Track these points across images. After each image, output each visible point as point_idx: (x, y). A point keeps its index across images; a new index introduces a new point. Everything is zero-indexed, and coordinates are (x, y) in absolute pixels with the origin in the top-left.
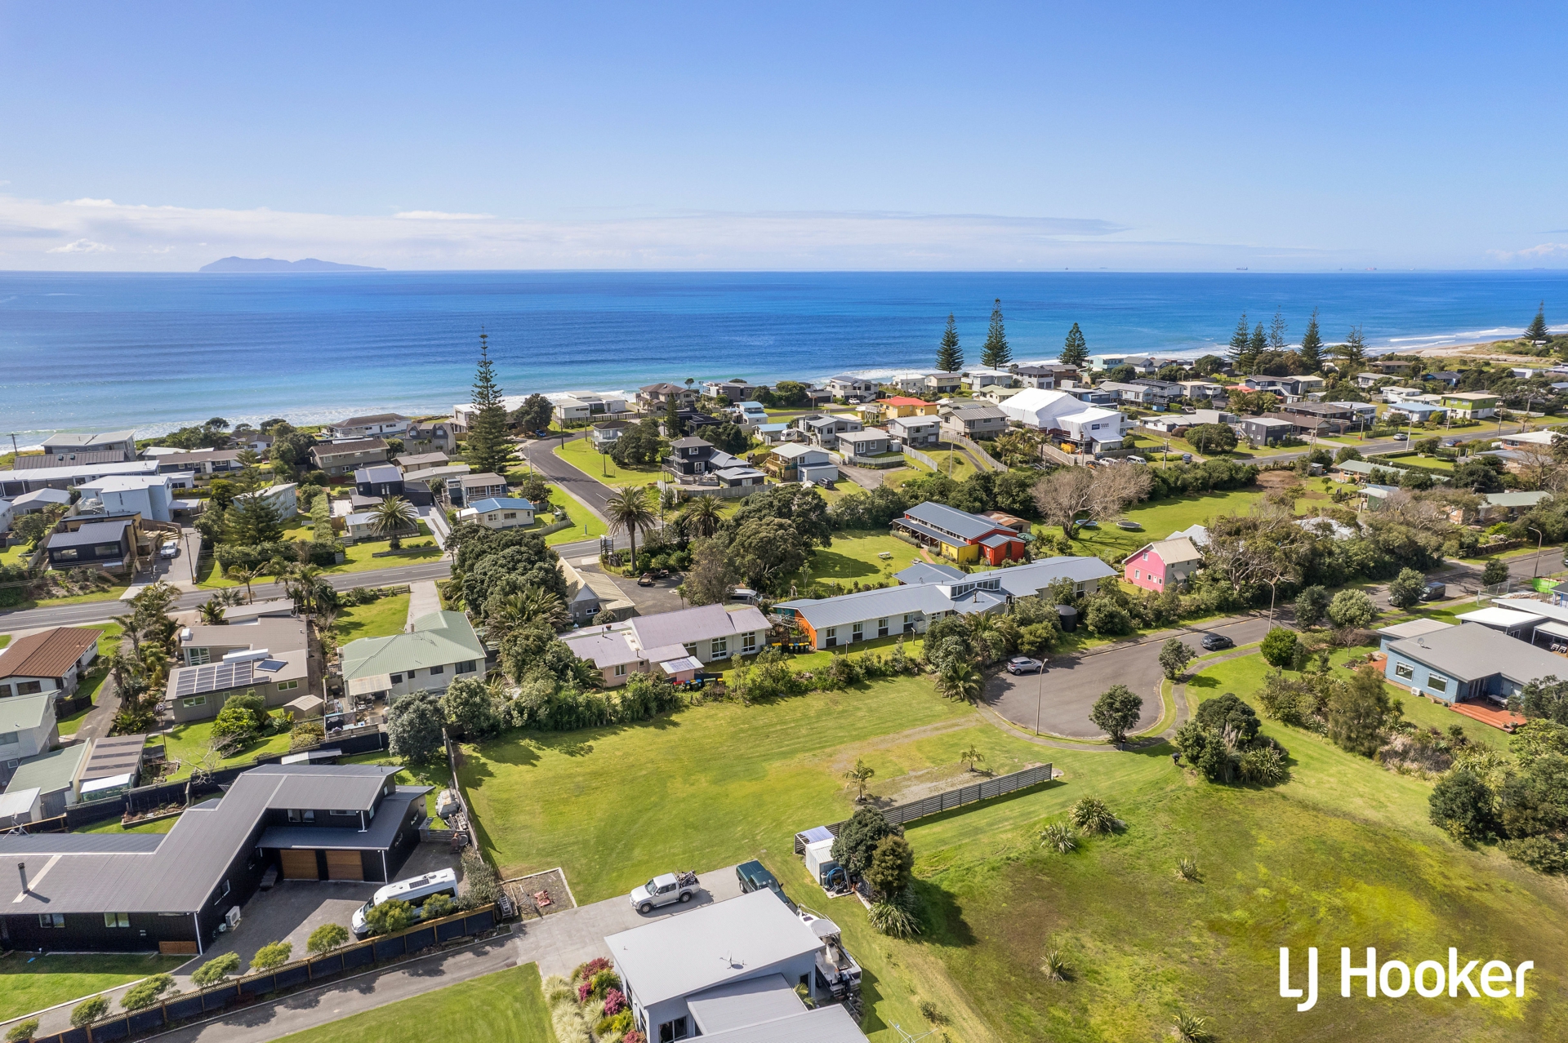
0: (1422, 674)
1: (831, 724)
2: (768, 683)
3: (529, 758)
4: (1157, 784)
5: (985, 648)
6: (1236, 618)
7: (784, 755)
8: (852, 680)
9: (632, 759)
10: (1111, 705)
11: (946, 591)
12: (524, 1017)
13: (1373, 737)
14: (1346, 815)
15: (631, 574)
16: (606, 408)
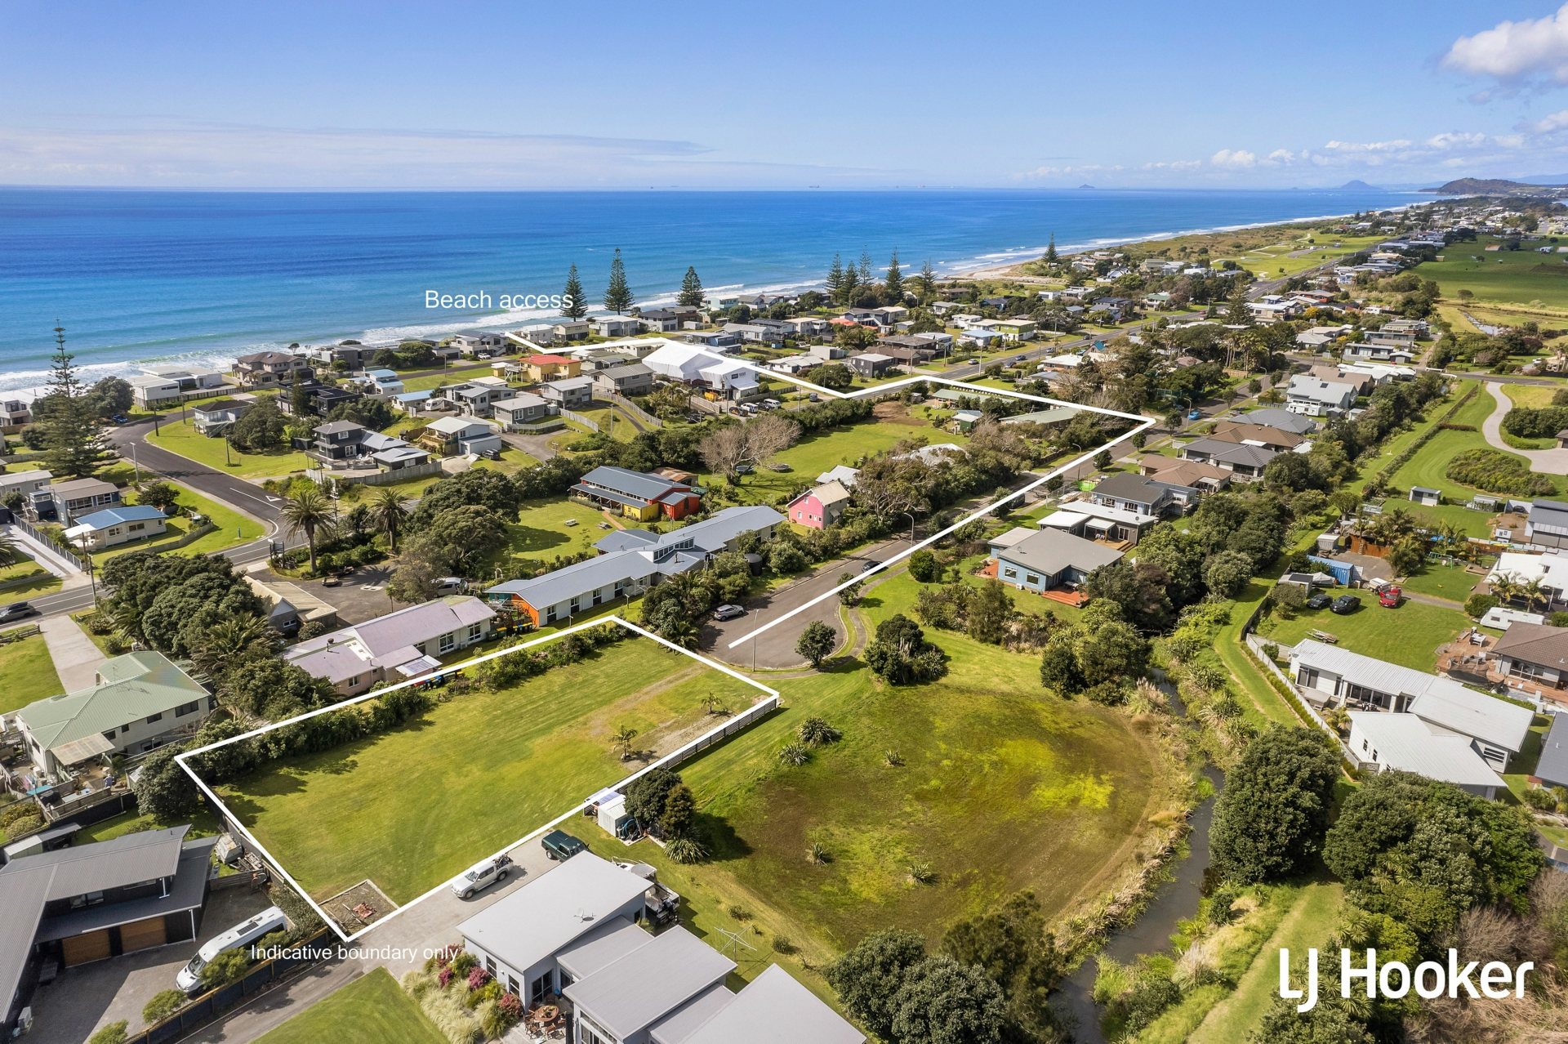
0: (1023, 574)
1: (576, 695)
2: (510, 669)
3: (295, 786)
4: (855, 695)
5: (695, 603)
6: (883, 543)
7: (543, 731)
8: (585, 650)
9: (399, 765)
10: (813, 639)
11: (649, 556)
12: (391, 1014)
13: (998, 629)
14: (990, 692)
15: (312, 576)
16: (198, 383)
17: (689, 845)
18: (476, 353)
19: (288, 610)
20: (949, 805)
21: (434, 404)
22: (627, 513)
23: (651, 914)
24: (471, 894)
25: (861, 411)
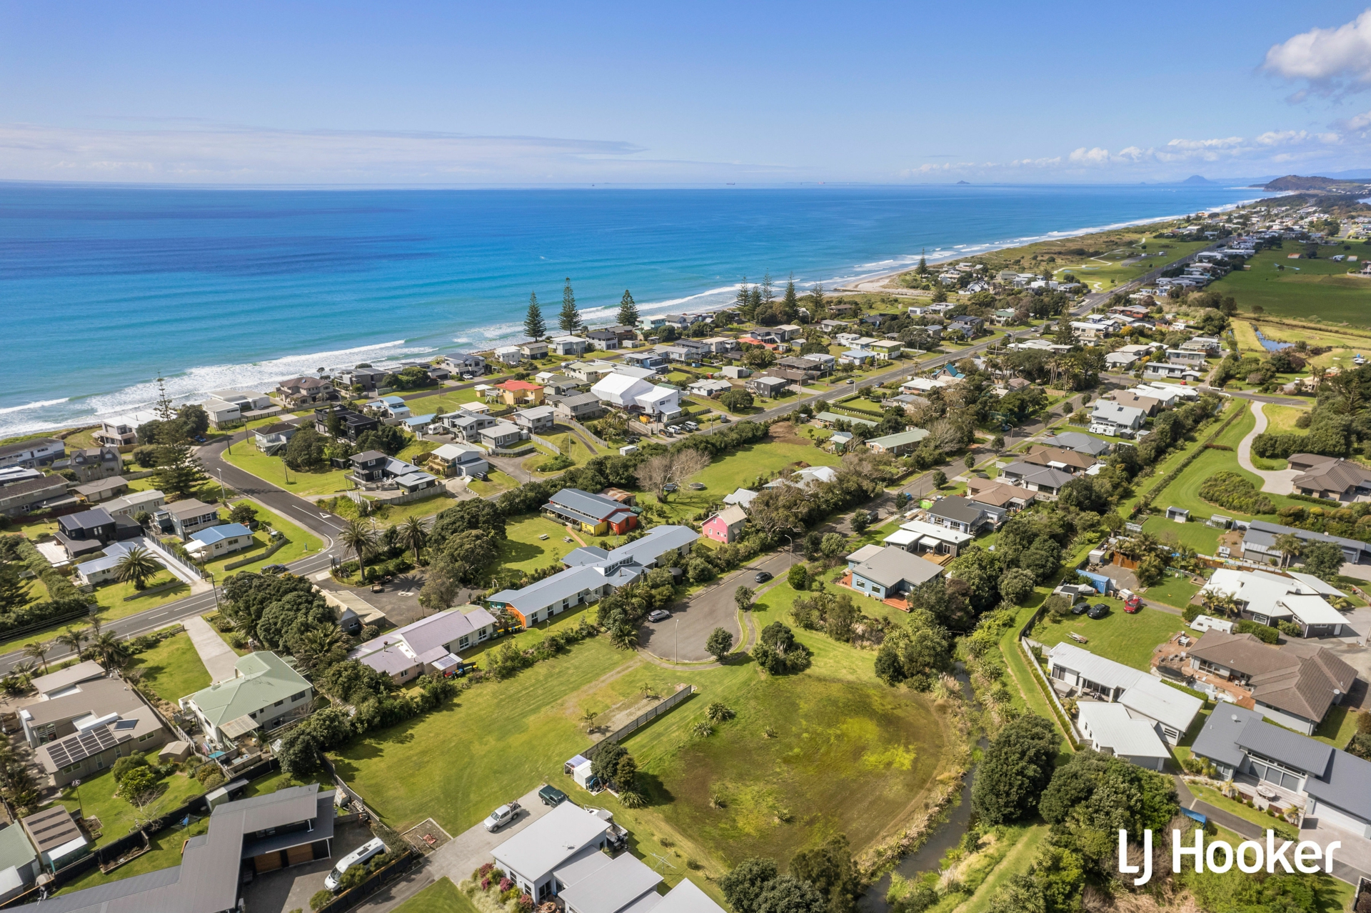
0: (869, 585)
1: (555, 683)
2: (509, 664)
3: (376, 753)
4: (746, 683)
5: (634, 609)
6: (772, 555)
7: (534, 711)
8: (559, 647)
9: (441, 737)
10: (716, 641)
11: (602, 571)
13: (849, 630)
14: (839, 681)
15: (363, 584)
16: (252, 405)
17: (633, 795)
18: (462, 374)
19: (352, 616)
20: (805, 767)
21: (435, 429)
22: (584, 529)
23: (610, 843)
24: (496, 829)
25: (759, 433)
